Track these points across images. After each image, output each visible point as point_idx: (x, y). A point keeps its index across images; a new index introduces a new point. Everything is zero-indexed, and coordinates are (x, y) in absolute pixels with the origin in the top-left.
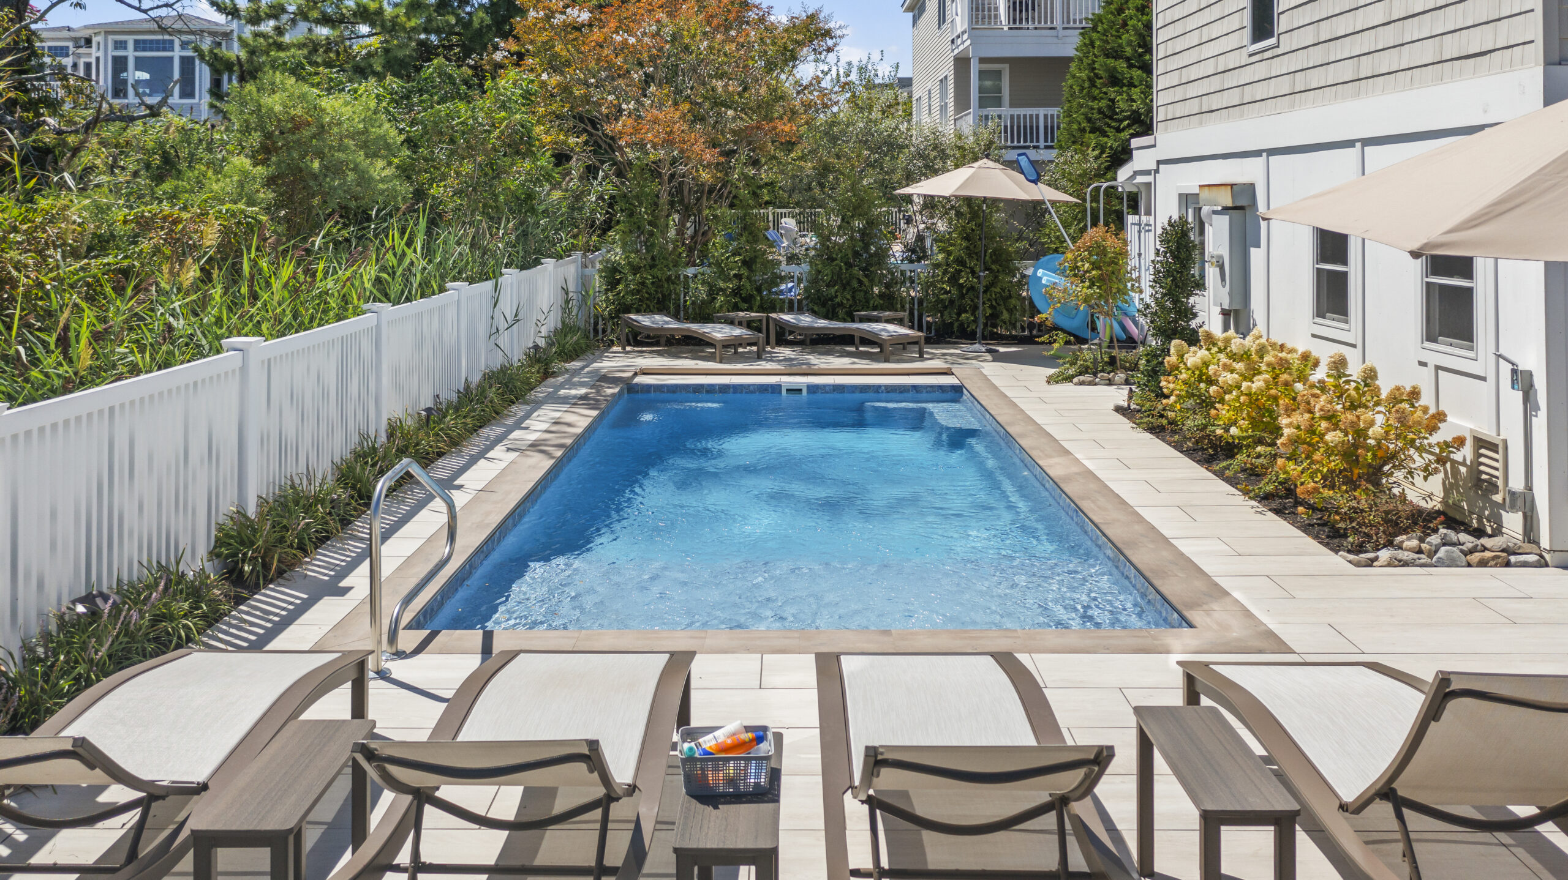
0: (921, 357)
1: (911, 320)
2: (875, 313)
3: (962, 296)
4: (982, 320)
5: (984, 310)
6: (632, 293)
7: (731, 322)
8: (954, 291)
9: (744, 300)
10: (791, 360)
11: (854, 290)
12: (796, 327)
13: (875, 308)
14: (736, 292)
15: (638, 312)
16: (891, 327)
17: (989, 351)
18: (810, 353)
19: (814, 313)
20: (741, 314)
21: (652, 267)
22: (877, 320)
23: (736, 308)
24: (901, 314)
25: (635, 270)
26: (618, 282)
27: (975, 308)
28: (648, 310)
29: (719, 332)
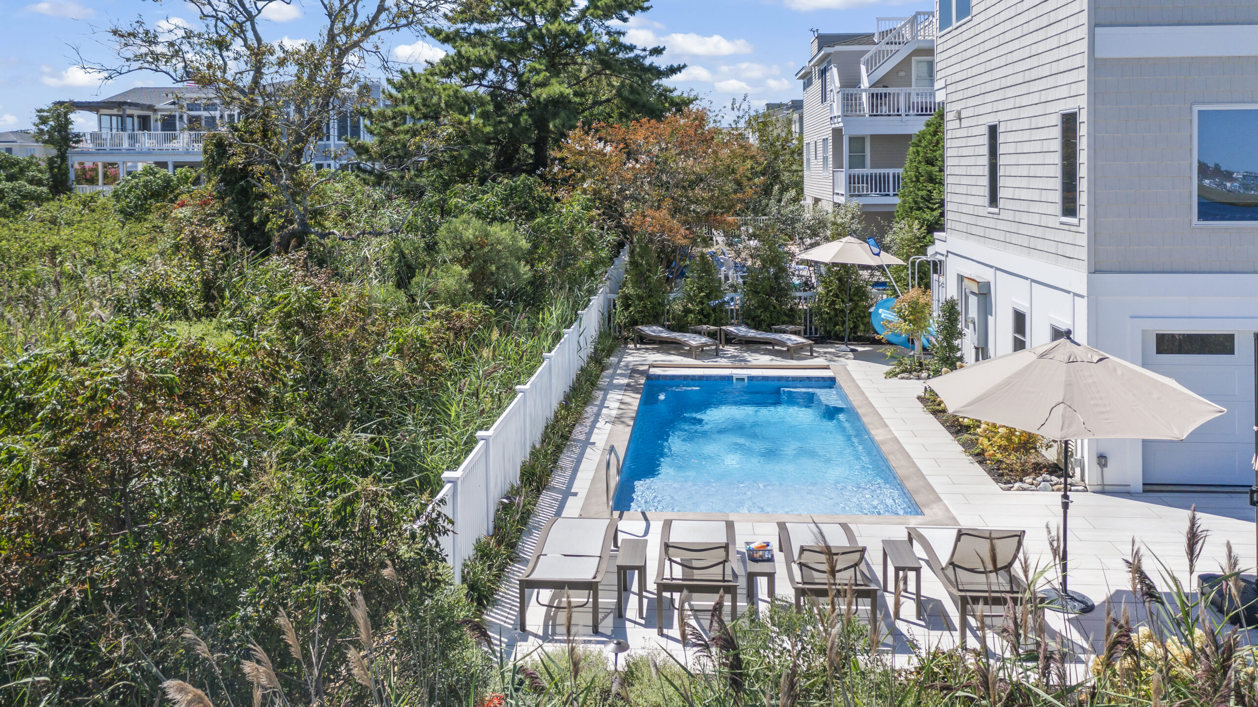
0: (812, 356)
1: (805, 333)
2: (784, 327)
3: (836, 315)
4: (848, 330)
5: (849, 324)
6: (639, 312)
7: (699, 333)
8: (832, 313)
9: (705, 316)
10: (735, 357)
11: (771, 312)
12: (737, 335)
13: (783, 323)
14: (701, 312)
15: (642, 324)
16: (793, 337)
17: (852, 351)
18: (746, 351)
19: (748, 325)
20: (705, 327)
21: (650, 296)
22: (785, 332)
23: (701, 322)
24: (798, 328)
25: (640, 298)
26: (630, 306)
27: (844, 322)
28: (648, 323)
29: (695, 340)
